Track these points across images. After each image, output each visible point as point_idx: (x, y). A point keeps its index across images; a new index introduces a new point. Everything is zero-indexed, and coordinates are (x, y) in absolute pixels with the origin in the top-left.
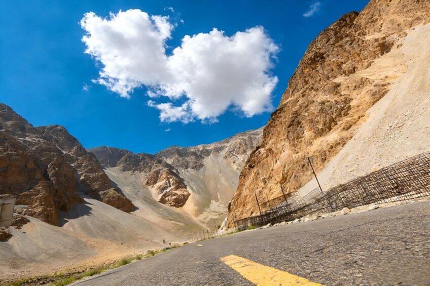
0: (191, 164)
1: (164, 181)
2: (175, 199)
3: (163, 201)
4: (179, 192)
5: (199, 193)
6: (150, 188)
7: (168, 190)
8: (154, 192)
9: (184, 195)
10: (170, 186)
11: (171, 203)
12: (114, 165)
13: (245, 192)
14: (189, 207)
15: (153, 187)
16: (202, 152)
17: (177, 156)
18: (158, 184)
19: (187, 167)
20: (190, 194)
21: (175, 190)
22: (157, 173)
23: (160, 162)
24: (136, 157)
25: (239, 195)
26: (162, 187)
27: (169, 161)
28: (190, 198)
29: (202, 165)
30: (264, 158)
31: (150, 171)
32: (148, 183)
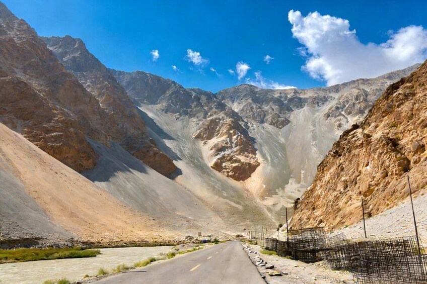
0: (269, 117)
1: (224, 138)
2: (235, 168)
3: (218, 167)
4: (243, 159)
5: (273, 165)
6: (201, 143)
7: (227, 152)
8: (207, 151)
9: (250, 164)
10: (231, 147)
11: (228, 172)
12: (153, 102)
13: (319, 191)
14: (255, 183)
15: (205, 143)
16: (291, 100)
17: (250, 101)
18: (214, 141)
19: (262, 122)
20: (259, 164)
21: (239, 154)
22: (215, 122)
23: (221, 107)
24: (187, 94)
25: (312, 191)
26: (220, 146)
27: (236, 107)
28: (259, 169)
29: (287, 122)
30: (357, 147)
31: (205, 117)
32: (199, 137)
